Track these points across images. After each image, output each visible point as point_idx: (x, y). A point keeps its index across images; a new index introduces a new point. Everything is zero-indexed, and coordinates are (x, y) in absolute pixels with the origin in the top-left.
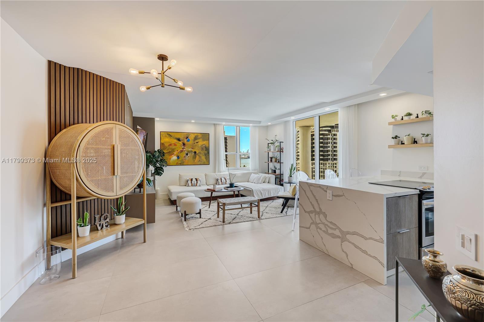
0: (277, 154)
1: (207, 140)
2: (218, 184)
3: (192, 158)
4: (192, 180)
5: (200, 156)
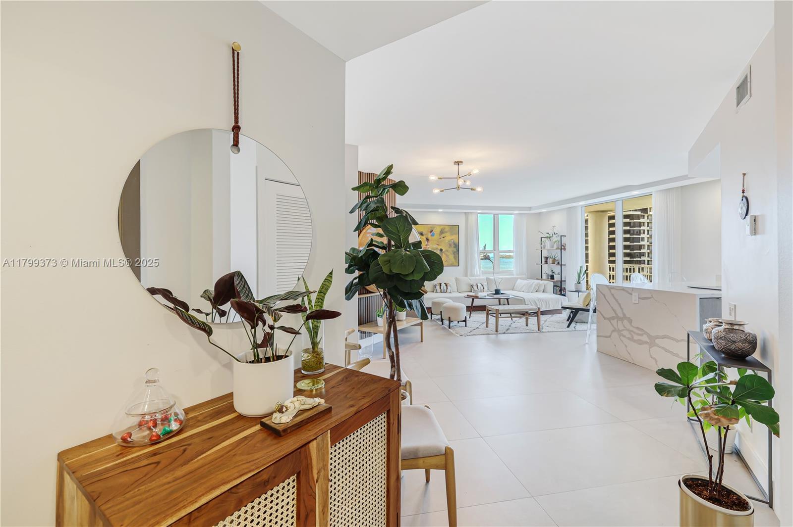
0: (556, 254)
1: (455, 234)
2: (473, 291)
4: (440, 284)
5: (447, 255)
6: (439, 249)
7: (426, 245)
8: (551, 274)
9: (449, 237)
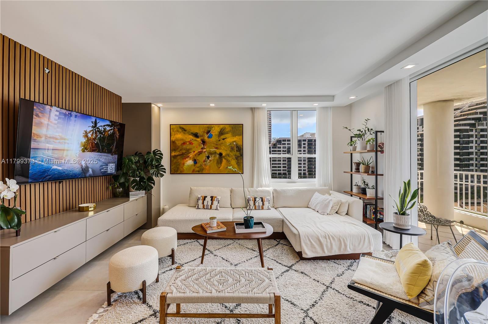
1: (240, 135)
3: (215, 163)
4: (205, 198)
5: (228, 160)
6: (218, 153)
7: (202, 149)
8: (363, 186)
9: (230, 139)
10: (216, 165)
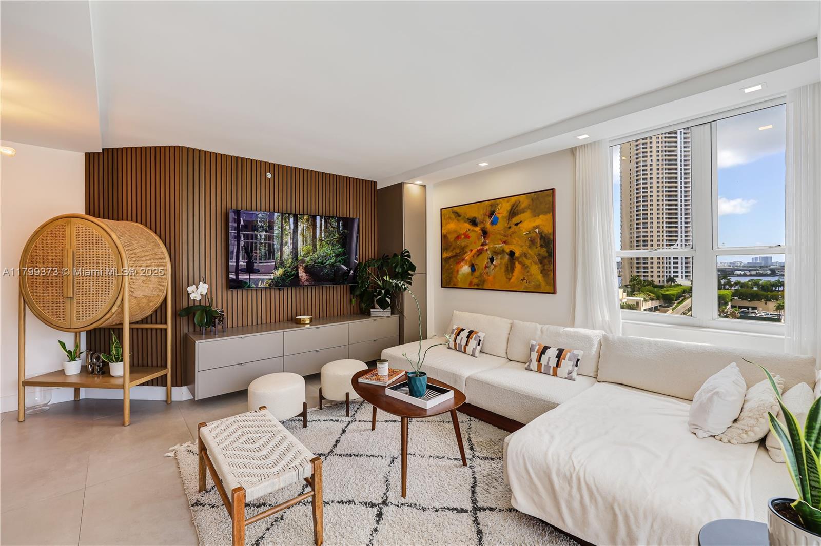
1: (545, 213)
3: (503, 270)
5: (524, 265)
6: (508, 251)
7: (483, 245)
10: (504, 274)
